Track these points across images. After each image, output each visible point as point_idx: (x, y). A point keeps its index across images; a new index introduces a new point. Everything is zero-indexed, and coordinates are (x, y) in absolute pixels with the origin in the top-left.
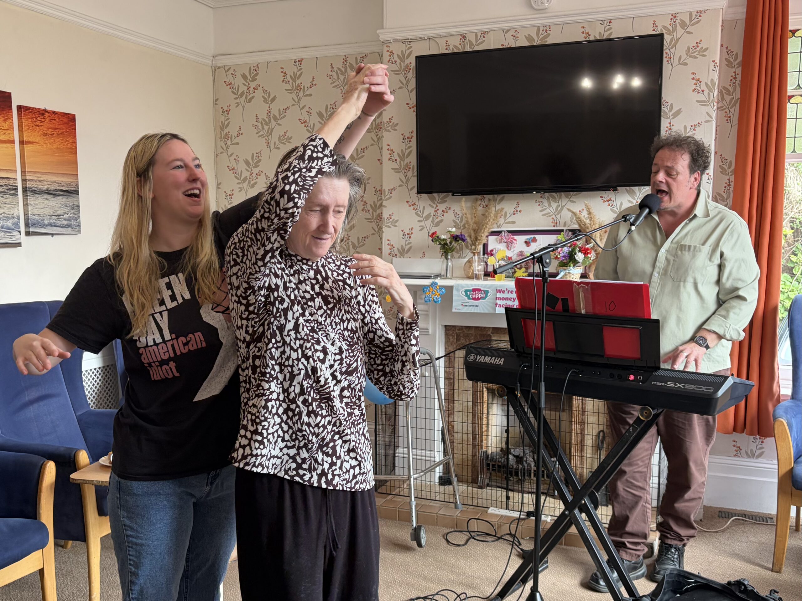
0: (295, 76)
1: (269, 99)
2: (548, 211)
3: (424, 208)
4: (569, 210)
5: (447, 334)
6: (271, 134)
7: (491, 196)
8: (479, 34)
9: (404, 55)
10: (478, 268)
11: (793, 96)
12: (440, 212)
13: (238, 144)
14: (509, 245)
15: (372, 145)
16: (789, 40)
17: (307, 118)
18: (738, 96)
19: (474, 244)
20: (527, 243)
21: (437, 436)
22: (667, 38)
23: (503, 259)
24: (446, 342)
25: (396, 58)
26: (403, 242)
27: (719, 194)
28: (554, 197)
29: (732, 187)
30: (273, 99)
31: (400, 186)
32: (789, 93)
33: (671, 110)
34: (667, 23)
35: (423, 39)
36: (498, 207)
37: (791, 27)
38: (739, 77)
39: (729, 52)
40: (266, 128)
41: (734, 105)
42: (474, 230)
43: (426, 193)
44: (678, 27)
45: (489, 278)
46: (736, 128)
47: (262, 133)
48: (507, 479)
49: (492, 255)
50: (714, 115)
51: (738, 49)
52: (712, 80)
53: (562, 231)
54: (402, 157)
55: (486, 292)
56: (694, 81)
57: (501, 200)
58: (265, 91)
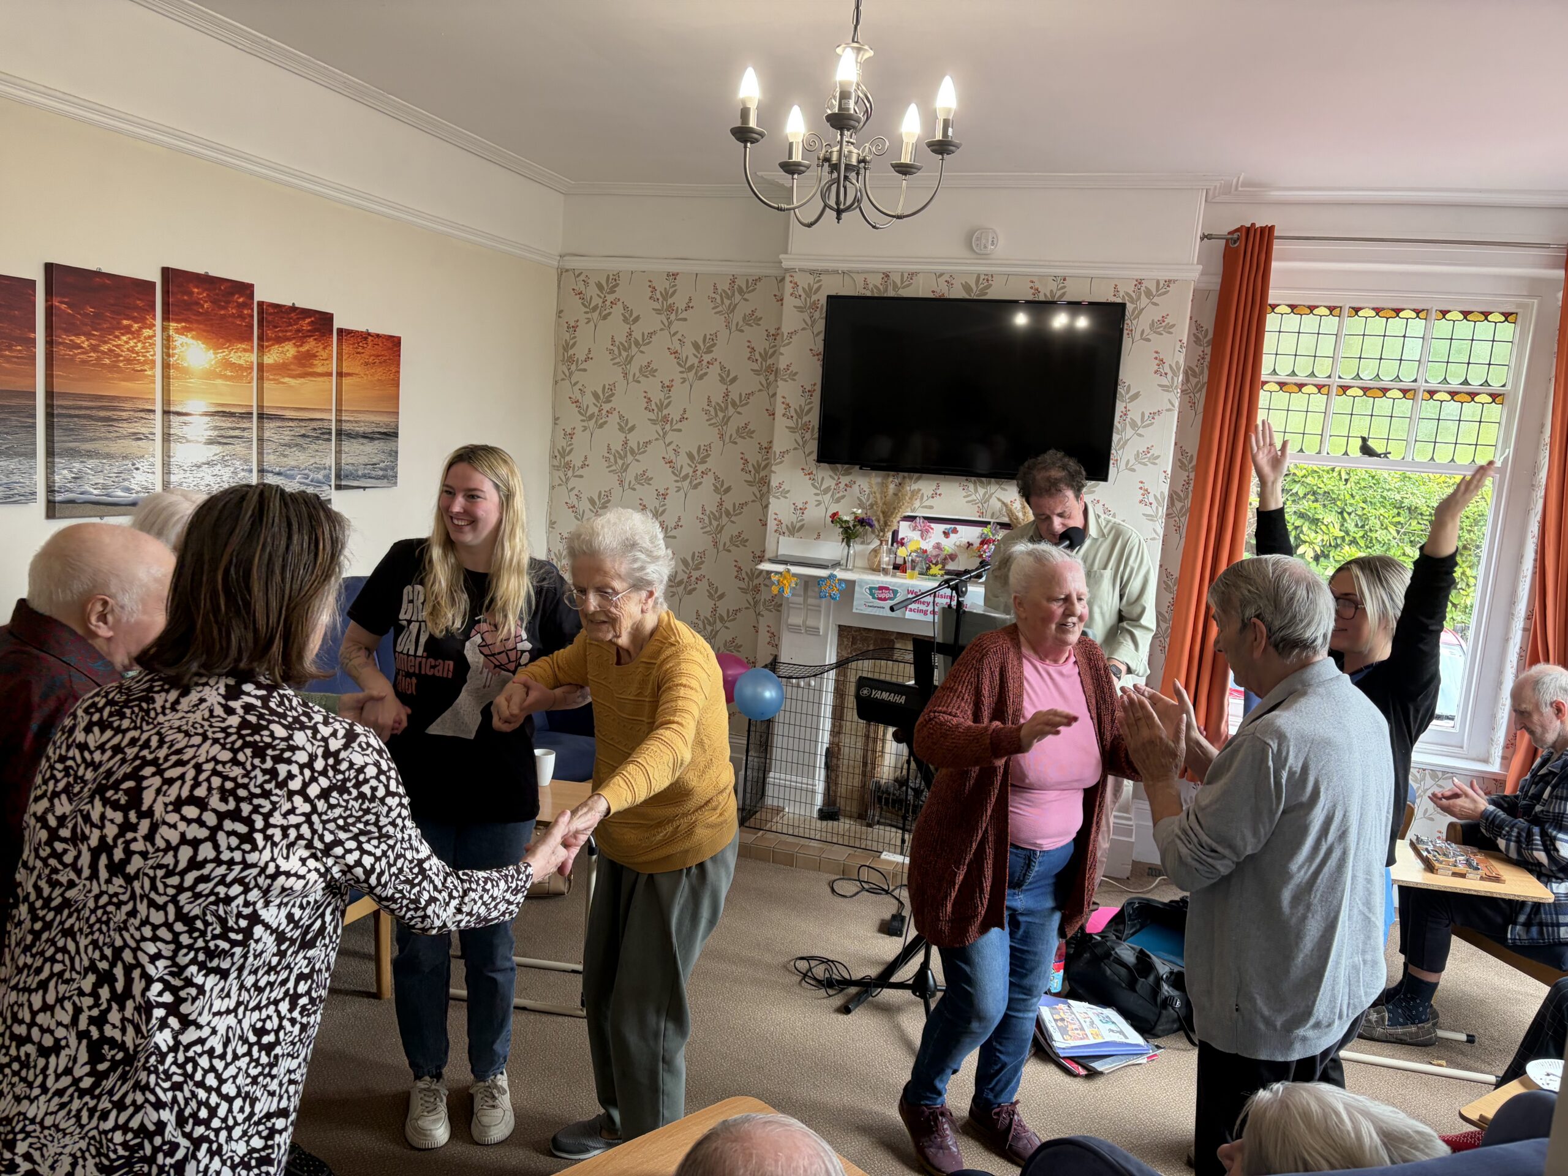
0: (667, 293)
1: (631, 318)
2: (973, 497)
3: (823, 479)
4: (999, 500)
5: (840, 636)
6: (630, 362)
7: (906, 474)
8: (906, 275)
9: (810, 289)
10: (885, 559)
11: (1267, 382)
12: (842, 486)
13: (585, 370)
14: (924, 534)
15: (760, 390)
16: (1268, 316)
17: (678, 348)
18: (1206, 379)
19: (883, 530)
20: (946, 534)
21: (821, 761)
22: (1130, 307)
23: (916, 551)
24: (839, 645)
25: (801, 292)
26: (794, 518)
27: (1176, 493)
28: (982, 482)
29: (1192, 485)
30: (637, 319)
31: (795, 449)
32: (1263, 378)
33: (1128, 392)
34: (1130, 289)
35: (836, 272)
36: (915, 487)
37: (1270, 301)
38: (1208, 358)
39: (1199, 327)
40: (624, 354)
41: (1200, 390)
42: (883, 513)
43: (829, 463)
44: (1143, 296)
45: (898, 574)
46: (1200, 417)
47: (618, 360)
48: (905, 818)
49: (903, 544)
50: (1177, 404)
51: (1209, 324)
52: (1177, 362)
53: (989, 523)
54: (800, 414)
55: (895, 592)
56: (1157, 362)
57: (918, 479)
58: (625, 308)
